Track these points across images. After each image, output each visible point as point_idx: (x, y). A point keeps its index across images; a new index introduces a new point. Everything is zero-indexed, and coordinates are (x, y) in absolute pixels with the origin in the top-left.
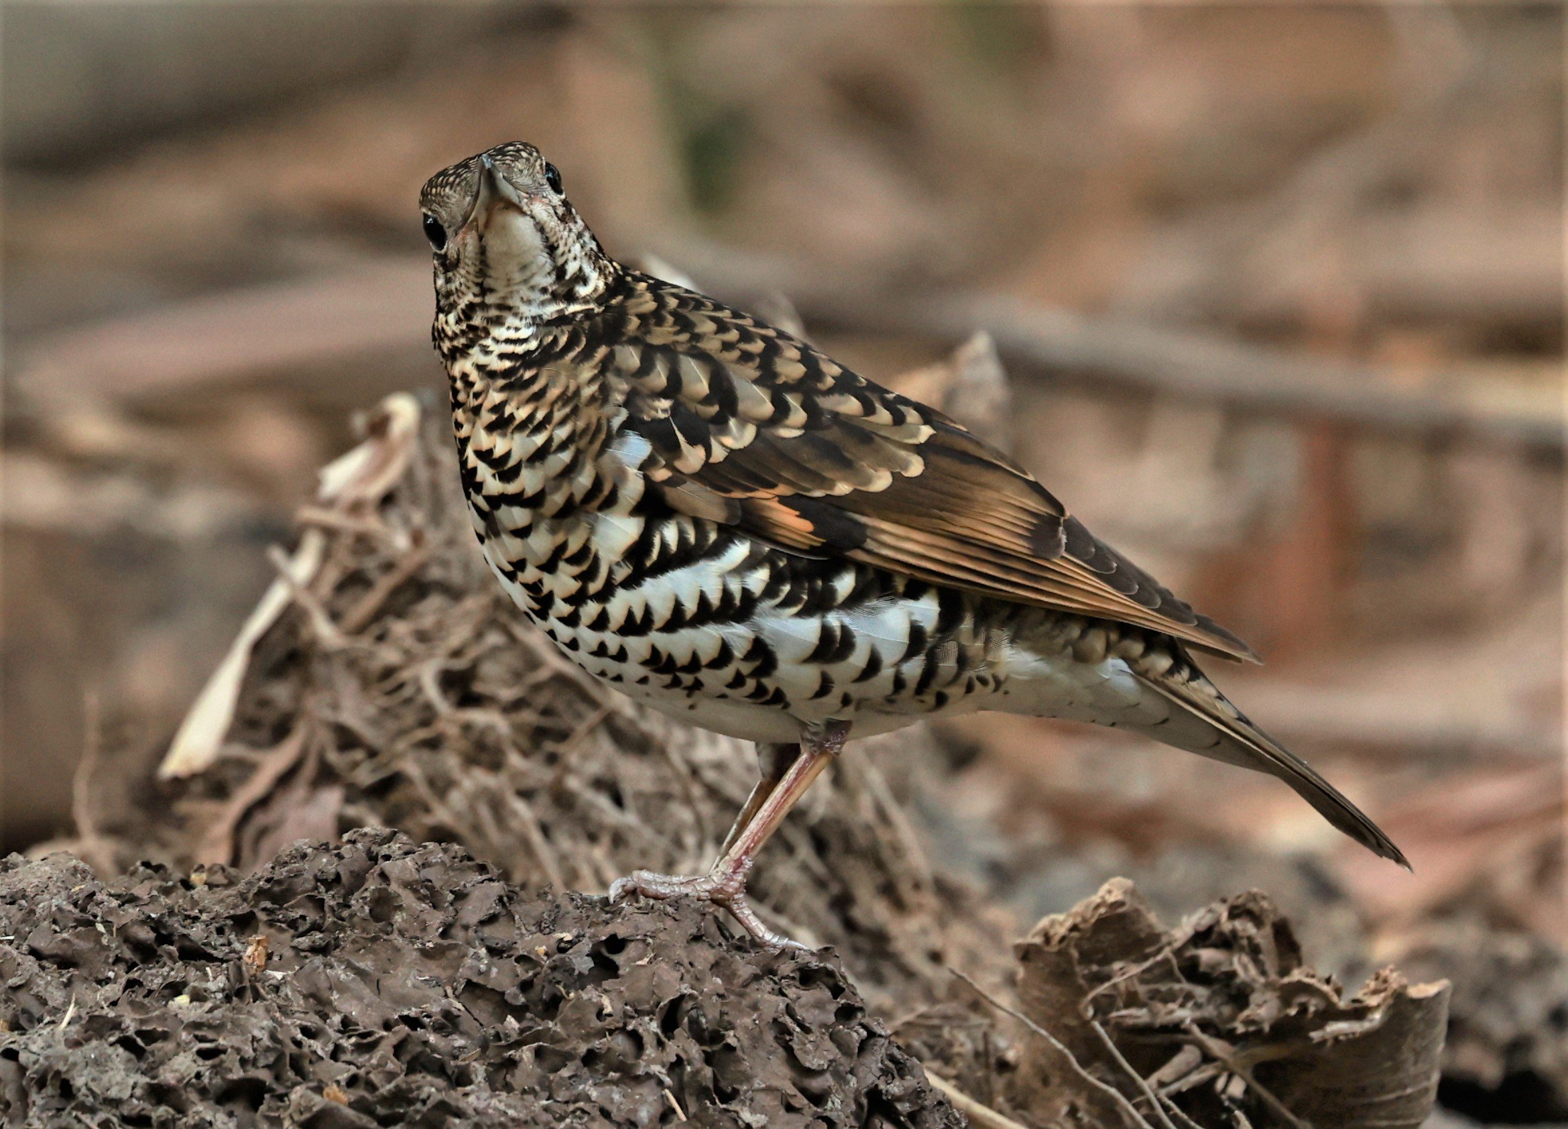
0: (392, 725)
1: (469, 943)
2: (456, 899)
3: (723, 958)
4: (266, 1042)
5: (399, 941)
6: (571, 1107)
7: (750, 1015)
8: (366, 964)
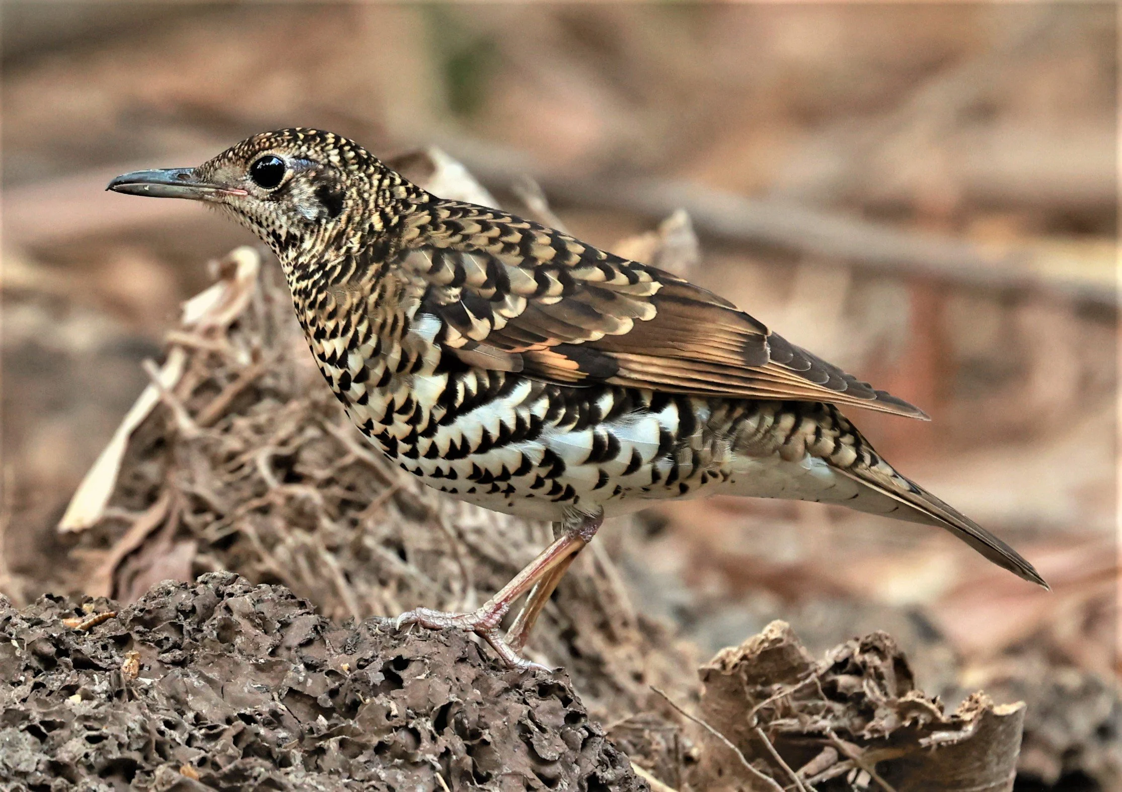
0: (234, 496)
1: (291, 660)
2: (281, 627)
3: (481, 675)
4: (138, 731)
5: (238, 658)
6: (366, 785)
7: (500, 718)
8: (214, 675)
